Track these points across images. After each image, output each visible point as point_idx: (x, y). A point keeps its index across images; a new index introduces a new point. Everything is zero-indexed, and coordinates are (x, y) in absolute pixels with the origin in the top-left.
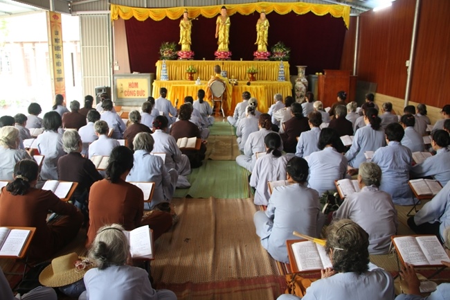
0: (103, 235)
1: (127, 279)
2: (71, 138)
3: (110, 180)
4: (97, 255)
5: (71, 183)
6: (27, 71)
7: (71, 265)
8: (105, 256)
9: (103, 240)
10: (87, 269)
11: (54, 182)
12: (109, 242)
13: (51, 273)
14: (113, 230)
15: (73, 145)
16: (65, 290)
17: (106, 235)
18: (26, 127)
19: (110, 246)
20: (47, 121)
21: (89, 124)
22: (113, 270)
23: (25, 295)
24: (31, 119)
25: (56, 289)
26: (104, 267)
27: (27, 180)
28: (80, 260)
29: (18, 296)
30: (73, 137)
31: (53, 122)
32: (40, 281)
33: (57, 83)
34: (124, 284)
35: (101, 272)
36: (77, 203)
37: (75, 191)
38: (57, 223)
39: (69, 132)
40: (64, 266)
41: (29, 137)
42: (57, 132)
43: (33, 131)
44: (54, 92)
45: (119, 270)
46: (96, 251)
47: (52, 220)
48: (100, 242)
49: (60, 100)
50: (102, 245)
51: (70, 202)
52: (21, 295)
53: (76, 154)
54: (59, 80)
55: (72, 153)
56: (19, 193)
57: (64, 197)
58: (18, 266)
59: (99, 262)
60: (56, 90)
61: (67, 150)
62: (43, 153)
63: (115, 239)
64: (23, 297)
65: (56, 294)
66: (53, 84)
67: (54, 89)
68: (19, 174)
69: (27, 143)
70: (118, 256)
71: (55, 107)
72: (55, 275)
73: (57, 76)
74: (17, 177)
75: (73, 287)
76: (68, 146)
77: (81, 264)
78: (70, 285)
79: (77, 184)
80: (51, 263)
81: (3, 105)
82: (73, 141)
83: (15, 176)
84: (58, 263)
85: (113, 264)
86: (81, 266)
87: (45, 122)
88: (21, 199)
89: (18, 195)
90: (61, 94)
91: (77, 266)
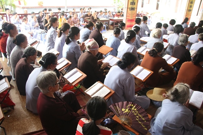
0: (178, 86)
1: (181, 112)
2: (183, 38)
3: (193, 62)
4: (172, 94)
5: (176, 59)
6: (177, 6)
7: (161, 93)
8: (175, 96)
9: (177, 88)
10: (167, 98)
11: (169, 56)
12: (180, 90)
13: (152, 93)
14: (184, 86)
15: (183, 42)
16: (154, 102)
17: (180, 87)
18: (167, 29)
19: (180, 92)
20: (176, 29)
21: (196, 34)
22: (177, 104)
23: (139, 96)
24: (170, 26)
25: (151, 100)
26: (173, 101)
27: (157, 51)
28: (166, 93)
29: (136, 95)
30: (184, 38)
31: (178, 30)
32: (147, 94)
33: (188, 12)
34: (178, 113)
35: (171, 102)
36: (175, 69)
37: (176, 63)
38: (163, 74)
39: (184, 35)
40: (158, 92)
41: (166, 34)
42: (179, 35)
43: (169, 32)
44: (185, 16)
45: (179, 105)
46: (172, 91)
47: (162, 72)
48: (176, 89)
49: (186, 20)
50: (176, 90)
51: (173, 67)
52: (138, 96)
53: (183, 47)
54: (189, 10)
55: (182, 45)
56: (152, 56)
57: (171, 64)
58: (142, 84)
59: (172, 97)
60: (186, 16)
61: (180, 44)
62: (169, 42)
63: (184, 90)
64: (138, 97)
65: (150, 102)
66: (186, 12)
67: (185, 15)
68: (155, 47)
69: (165, 37)
70: (181, 98)
71: (183, 23)
72: (153, 94)
73: (189, 9)
74: (154, 48)
75: (158, 103)
76: (181, 41)
77: (165, 95)
78: (157, 101)
79: (179, 60)
80: (153, 89)
81: (162, 19)
82: (184, 40)
83: (153, 48)
84: (156, 90)
85: (178, 101)
86: (165, 96)
87: (175, 29)
88: (152, 58)
89: (151, 57)
90: (188, 18)
91: (163, 95)
